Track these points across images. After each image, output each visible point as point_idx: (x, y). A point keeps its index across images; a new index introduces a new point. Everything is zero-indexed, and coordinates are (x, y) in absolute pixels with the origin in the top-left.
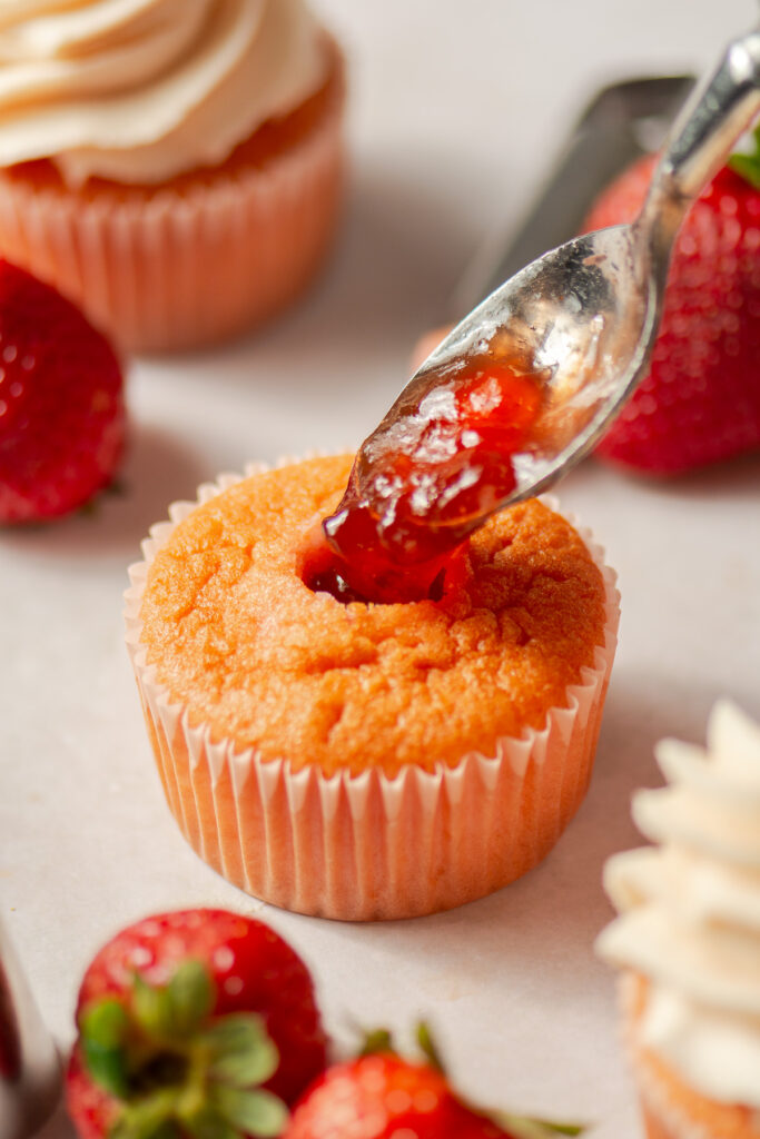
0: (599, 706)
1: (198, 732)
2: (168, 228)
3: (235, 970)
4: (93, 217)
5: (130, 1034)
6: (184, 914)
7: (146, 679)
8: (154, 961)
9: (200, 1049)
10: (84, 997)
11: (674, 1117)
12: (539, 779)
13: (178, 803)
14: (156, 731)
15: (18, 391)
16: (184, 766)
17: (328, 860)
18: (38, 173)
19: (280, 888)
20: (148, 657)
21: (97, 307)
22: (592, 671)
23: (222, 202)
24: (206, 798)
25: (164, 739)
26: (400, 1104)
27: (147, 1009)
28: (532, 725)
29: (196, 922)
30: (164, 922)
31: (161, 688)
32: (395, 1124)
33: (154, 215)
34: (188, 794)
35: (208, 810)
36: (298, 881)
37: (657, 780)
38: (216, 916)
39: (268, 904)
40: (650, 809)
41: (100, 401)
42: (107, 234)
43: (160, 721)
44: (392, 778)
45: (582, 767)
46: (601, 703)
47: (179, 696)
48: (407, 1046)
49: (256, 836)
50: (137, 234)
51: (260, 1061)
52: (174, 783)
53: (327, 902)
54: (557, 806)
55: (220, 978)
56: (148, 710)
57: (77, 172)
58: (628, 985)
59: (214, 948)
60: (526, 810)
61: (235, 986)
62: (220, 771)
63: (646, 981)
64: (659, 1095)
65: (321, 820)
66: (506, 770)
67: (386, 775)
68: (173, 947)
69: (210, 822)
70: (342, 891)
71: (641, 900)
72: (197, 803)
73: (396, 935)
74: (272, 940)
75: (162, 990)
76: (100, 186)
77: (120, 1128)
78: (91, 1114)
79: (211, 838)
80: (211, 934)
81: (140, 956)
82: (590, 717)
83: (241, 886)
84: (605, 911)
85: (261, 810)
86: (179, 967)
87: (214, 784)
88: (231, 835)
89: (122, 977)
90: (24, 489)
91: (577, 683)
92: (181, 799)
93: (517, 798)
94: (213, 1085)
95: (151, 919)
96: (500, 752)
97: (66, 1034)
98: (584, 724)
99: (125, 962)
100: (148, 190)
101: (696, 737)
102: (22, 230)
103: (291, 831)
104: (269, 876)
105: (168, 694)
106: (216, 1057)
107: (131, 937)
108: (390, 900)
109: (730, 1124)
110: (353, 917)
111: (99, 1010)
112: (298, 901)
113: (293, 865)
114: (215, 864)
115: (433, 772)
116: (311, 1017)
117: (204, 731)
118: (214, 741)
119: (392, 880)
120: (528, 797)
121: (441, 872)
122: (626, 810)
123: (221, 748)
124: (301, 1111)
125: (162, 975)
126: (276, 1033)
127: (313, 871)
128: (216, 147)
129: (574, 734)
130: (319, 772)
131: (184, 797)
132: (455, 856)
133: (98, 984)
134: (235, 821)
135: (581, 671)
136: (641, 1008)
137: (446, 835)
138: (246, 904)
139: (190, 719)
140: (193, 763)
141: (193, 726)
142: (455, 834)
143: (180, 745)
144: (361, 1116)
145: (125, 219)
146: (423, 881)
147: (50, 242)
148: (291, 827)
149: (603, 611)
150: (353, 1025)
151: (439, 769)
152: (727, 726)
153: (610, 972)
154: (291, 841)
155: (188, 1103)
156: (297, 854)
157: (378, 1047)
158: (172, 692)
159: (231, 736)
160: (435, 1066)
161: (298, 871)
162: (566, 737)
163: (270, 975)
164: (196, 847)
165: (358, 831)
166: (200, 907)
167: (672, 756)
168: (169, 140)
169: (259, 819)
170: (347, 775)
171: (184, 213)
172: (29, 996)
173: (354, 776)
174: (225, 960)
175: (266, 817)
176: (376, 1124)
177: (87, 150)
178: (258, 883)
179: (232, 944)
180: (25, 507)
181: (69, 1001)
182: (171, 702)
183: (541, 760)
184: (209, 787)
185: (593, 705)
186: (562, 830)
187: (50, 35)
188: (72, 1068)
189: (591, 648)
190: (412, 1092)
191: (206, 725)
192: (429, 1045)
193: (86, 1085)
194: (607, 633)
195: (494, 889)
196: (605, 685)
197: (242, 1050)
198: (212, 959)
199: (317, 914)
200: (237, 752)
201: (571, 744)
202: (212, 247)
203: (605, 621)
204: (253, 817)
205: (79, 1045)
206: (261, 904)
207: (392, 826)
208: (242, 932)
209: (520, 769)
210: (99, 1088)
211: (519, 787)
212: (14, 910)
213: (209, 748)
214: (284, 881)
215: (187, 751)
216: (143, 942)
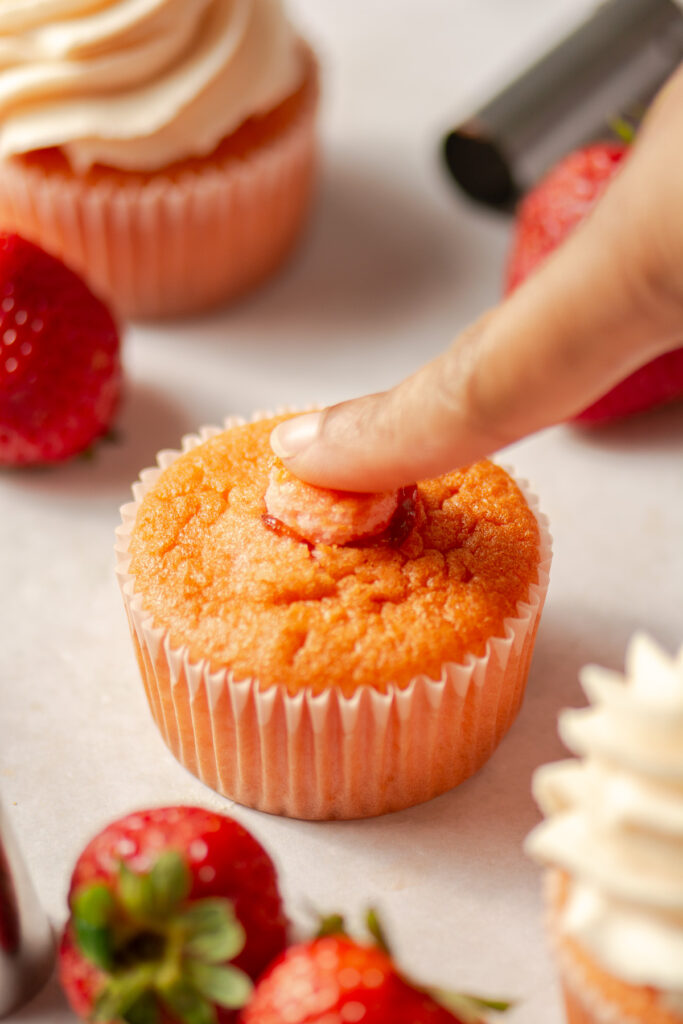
0: (531, 636)
1: (178, 653)
2: (162, 210)
3: (209, 860)
4: (96, 199)
5: (115, 914)
6: (165, 810)
7: (133, 606)
8: (138, 851)
9: (176, 929)
10: (76, 881)
11: (591, 996)
12: (478, 700)
13: (161, 714)
14: (141, 651)
15: (27, 350)
16: (166, 683)
17: (292, 767)
18: (48, 160)
19: (248, 790)
20: (135, 585)
21: (98, 278)
22: (527, 605)
23: (209, 189)
24: (185, 711)
25: (148, 658)
26: (351, 980)
27: (131, 893)
28: (474, 652)
29: (175, 818)
30: (147, 818)
31: (145, 614)
32: (345, 998)
33: (149, 198)
34: (169, 707)
35: (186, 721)
36: (264, 784)
37: (581, 701)
38: (193, 812)
39: (238, 803)
40: (575, 727)
41: (99, 360)
42: (108, 214)
43: (145, 643)
44: (349, 697)
45: (517, 688)
46: (534, 633)
47: (162, 622)
48: (357, 929)
49: (227, 745)
50: (135, 214)
51: (229, 940)
52: (157, 697)
53: (290, 803)
54: (494, 723)
55: (195, 867)
56: (135, 631)
57: (82, 159)
58: (552, 880)
59: (191, 841)
60: (466, 727)
61: (208, 874)
62: (197, 687)
63: (568, 877)
64: (578, 977)
65: (285, 732)
66: (450, 691)
67: (344, 693)
68: (155, 839)
69: (188, 731)
70: (303, 794)
71: (564, 805)
72: (176, 715)
73: (350, 833)
74: (242, 834)
75: (144, 876)
76: (103, 172)
77: (105, 997)
78: (80, 984)
79: (189, 745)
80: (188, 829)
81: (125, 847)
82: (524, 646)
83: (214, 788)
84: (533, 815)
85: (233, 722)
86: (159, 857)
87: (191, 699)
88: (207, 744)
89: (110, 865)
90: (32, 436)
91: (513, 616)
92: (163, 711)
93: (459, 715)
94: (187, 961)
95: (136, 815)
96: (444, 676)
97: (60, 914)
98: (519, 652)
99: (112, 851)
100: (144, 177)
101: (616, 664)
102: (33, 209)
103: (259, 742)
104: (239, 780)
105: (152, 619)
106: (190, 936)
107: (118, 829)
108: (345, 802)
109: (639, 1002)
110: (312, 817)
111: (89, 894)
112: (265, 802)
113: (261, 771)
114: (192, 768)
115: (385, 693)
116: (274, 903)
117: (184, 652)
118: (192, 662)
119: (347, 785)
120: (468, 715)
121: (391, 779)
122: (553, 727)
123: (198, 668)
124: (264, 985)
125: (144, 863)
126: (243, 916)
127: (278, 777)
128: (205, 139)
129: (511, 660)
130: (284, 690)
131: (165, 709)
132: (403, 765)
133: (88, 870)
134: (211, 731)
135: (517, 605)
136: (563, 900)
137: (396, 747)
138: (219, 803)
139: (171, 641)
140: (173, 681)
141: (174, 648)
142: (404, 746)
143: (162, 664)
144: (317, 990)
145: (124, 201)
146: (374, 786)
147: (58, 221)
148: (259, 738)
149: (538, 553)
150: (310, 910)
151: (390, 690)
152: (643, 655)
153: (536, 869)
154: (259, 749)
155: (165, 976)
156: (264, 760)
157: (332, 930)
158: (156, 618)
159: (208, 658)
160: (381, 948)
161: (265, 776)
162: (503, 663)
163: (240, 865)
164: (176, 754)
165: (318, 742)
166: (178, 805)
167: (594, 680)
168: (164, 133)
169: (232, 730)
170: (309, 694)
171: (176, 197)
172: (27, 879)
173: (316, 695)
174: (200, 851)
175: (238, 729)
176: (328, 998)
177: (91, 140)
178: (229, 785)
179: (207, 838)
180: (32, 451)
181: (62, 885)
182: (154, 626)
183: (480, 682)
184: (188, 702)
185: (528, 634)
186: (497, 744)
187: (61, 39)
188: (64, 943)
189: (526, 585)
190: (361, 970)
191: (186, 647)
192: (377, 929)
193: (77, 959)
194: (540, 572)
195: (437, 794)
196: (538, 617)
197: (213, 931)
198: (188, 851)
199: (281, 814)
200: (213, 672)
201: (507, 669)
202: (200, 227)
203: (538, 561)
204: (226, 729)
205: (70, 923)
206: (232, 803)
207: (348, 738)
208: (215, 827)
209: (462, 690)
210: (88, 961)
211: (461, 707)
212: (16, 804)
213: (187, 668)
214: (252, 784)
215: (168, 670)
216: (128, 834)
